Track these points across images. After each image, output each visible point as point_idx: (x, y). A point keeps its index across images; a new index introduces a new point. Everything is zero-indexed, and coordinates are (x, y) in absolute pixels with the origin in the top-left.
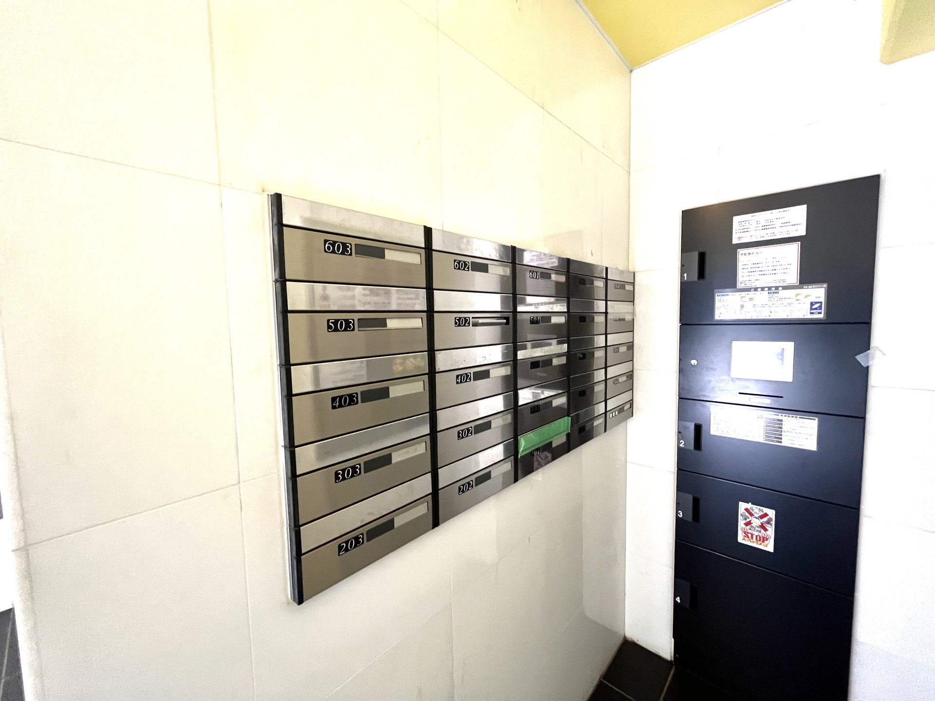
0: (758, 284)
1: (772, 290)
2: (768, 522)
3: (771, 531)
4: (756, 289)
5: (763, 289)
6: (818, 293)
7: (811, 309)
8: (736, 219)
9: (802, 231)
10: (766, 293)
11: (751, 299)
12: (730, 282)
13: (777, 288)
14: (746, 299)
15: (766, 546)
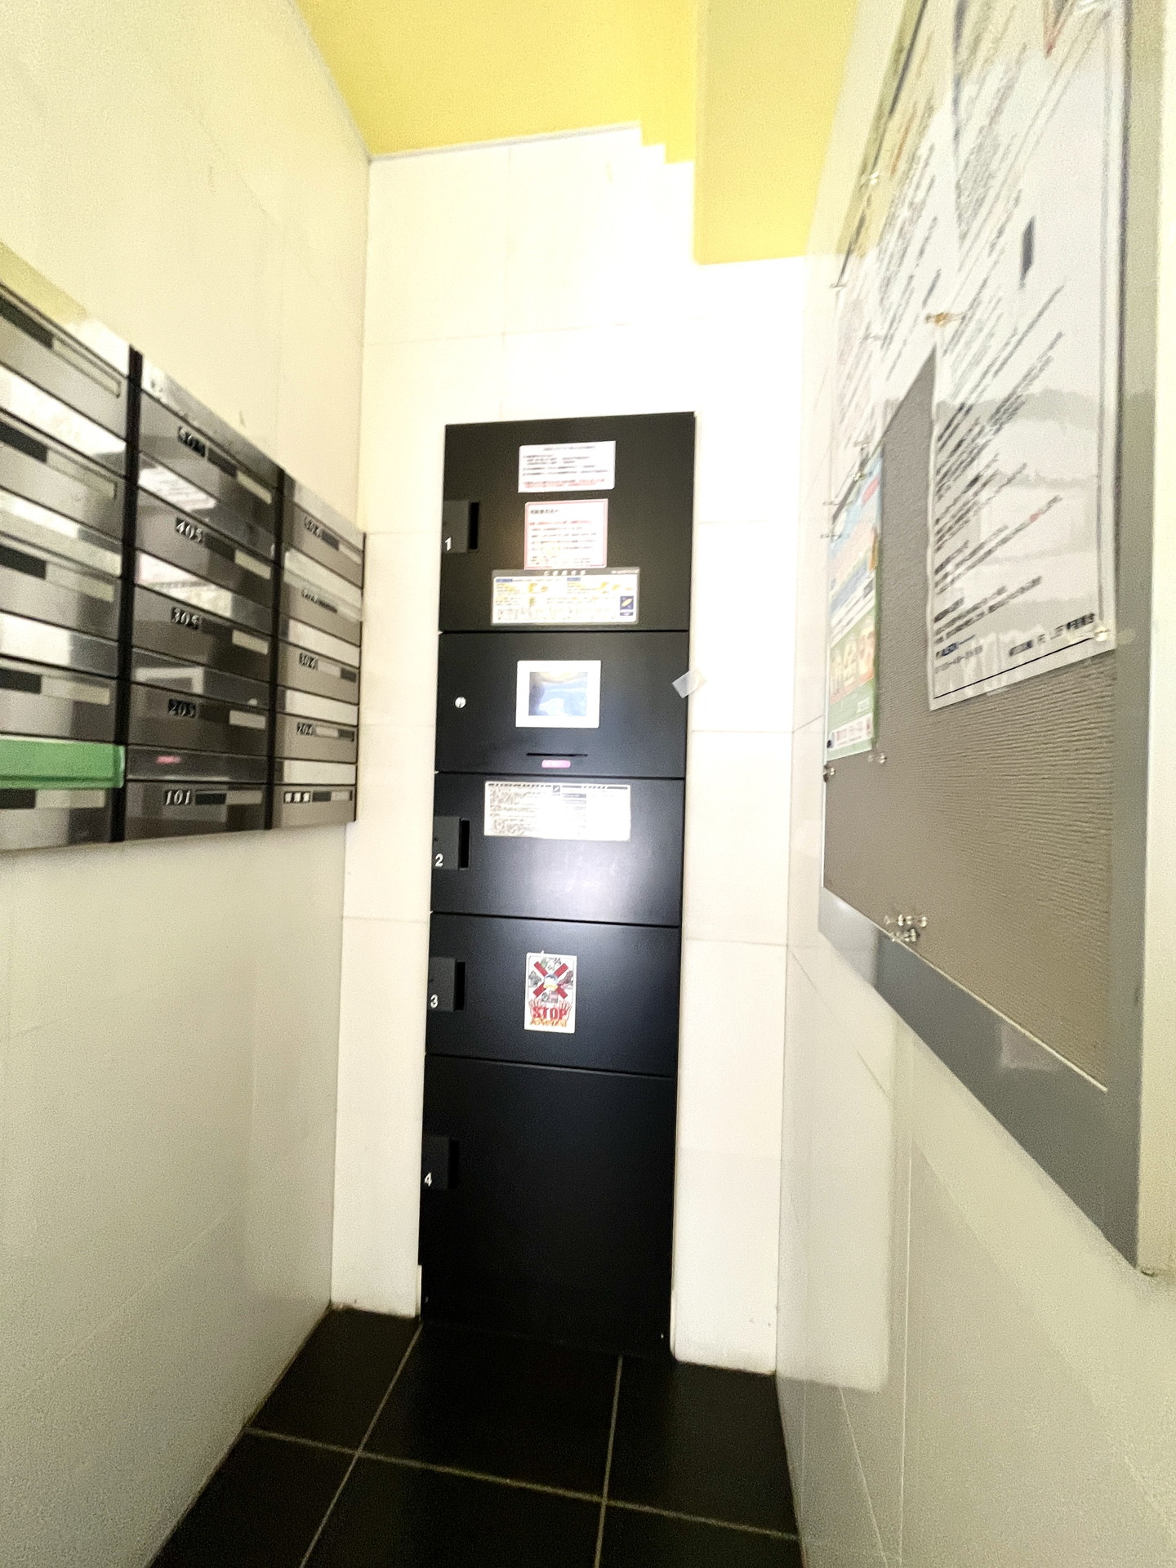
0: (552, 565)
1: (573, 573)
2: (567, 981)
3: (571, 992)
4: (549, 572)
5: (560, 572)
6: (627, 581)
7: (622, 608)
8: (525, 451)
9: (609, 483)
10: (564, 578)
11: (544, 588)
13: (578, 571)
14: (537, 589)
15: (564, 1025)
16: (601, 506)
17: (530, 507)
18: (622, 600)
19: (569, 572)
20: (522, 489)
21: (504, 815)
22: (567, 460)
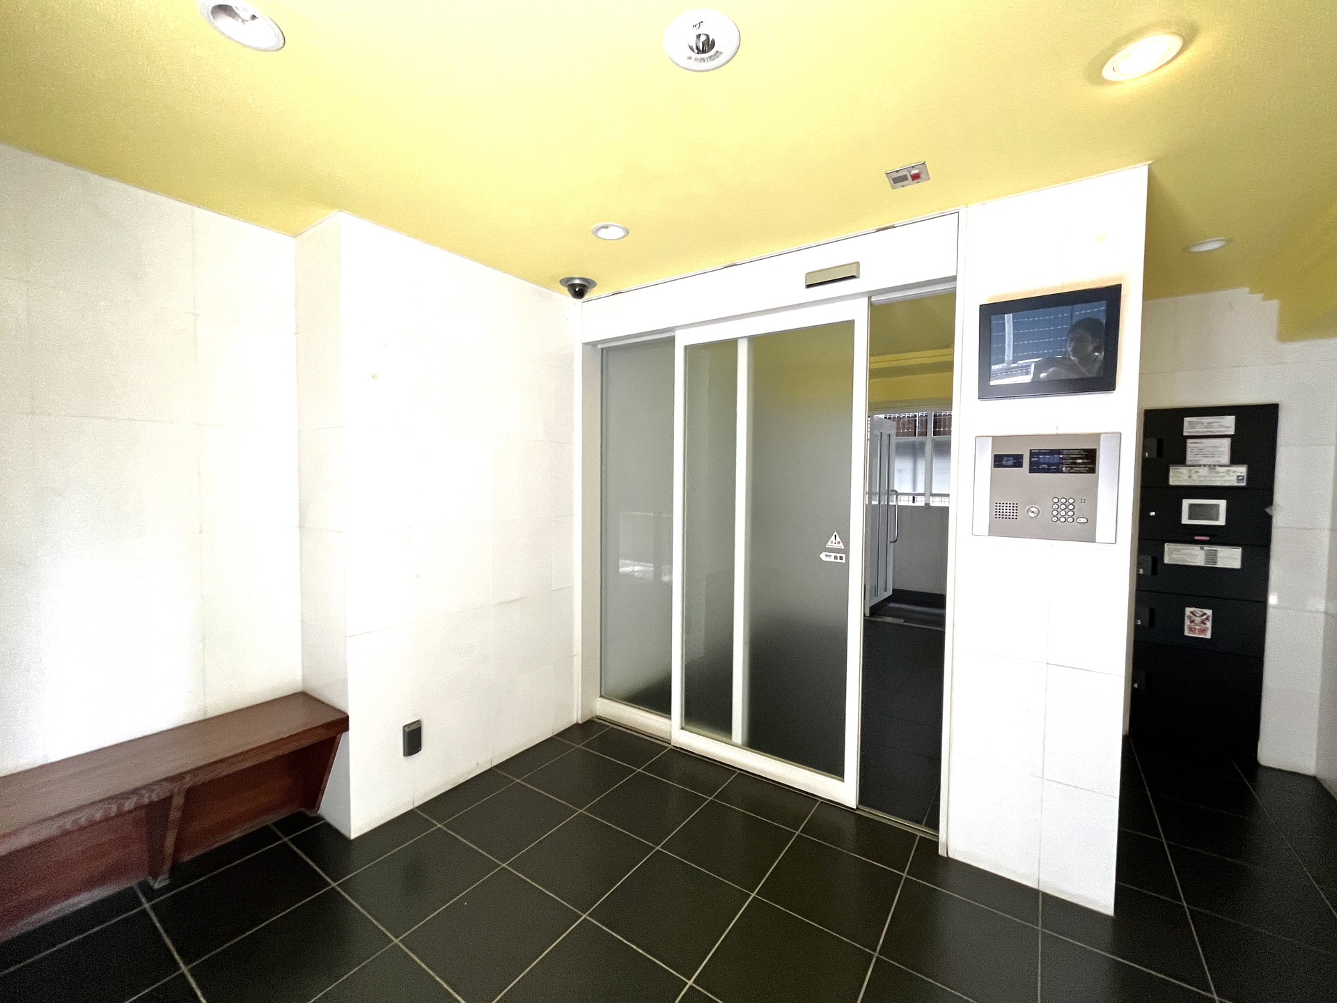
0: (1201, 463)
1: (1212, 467)
2: (1207, 619)
3: (1209, 624)
4: (1200, 466)
5: (1205, 466)
6: (1242, 470)
7: (1238, 480)
8: (1187, 420)
9: (1232, 432)
10: (1206, 468)
11: (1197, 472)
12: (1181, 460)
13: (1215, 466)
14: (1192, 472)
15: (1206, 635)
16: (1227, 442)
17: (1189, 441)
18: (1238, 476)
19: (1210, 466)
20: (1185, 434)
21: (1173, 556)
22: (1209, 423)
